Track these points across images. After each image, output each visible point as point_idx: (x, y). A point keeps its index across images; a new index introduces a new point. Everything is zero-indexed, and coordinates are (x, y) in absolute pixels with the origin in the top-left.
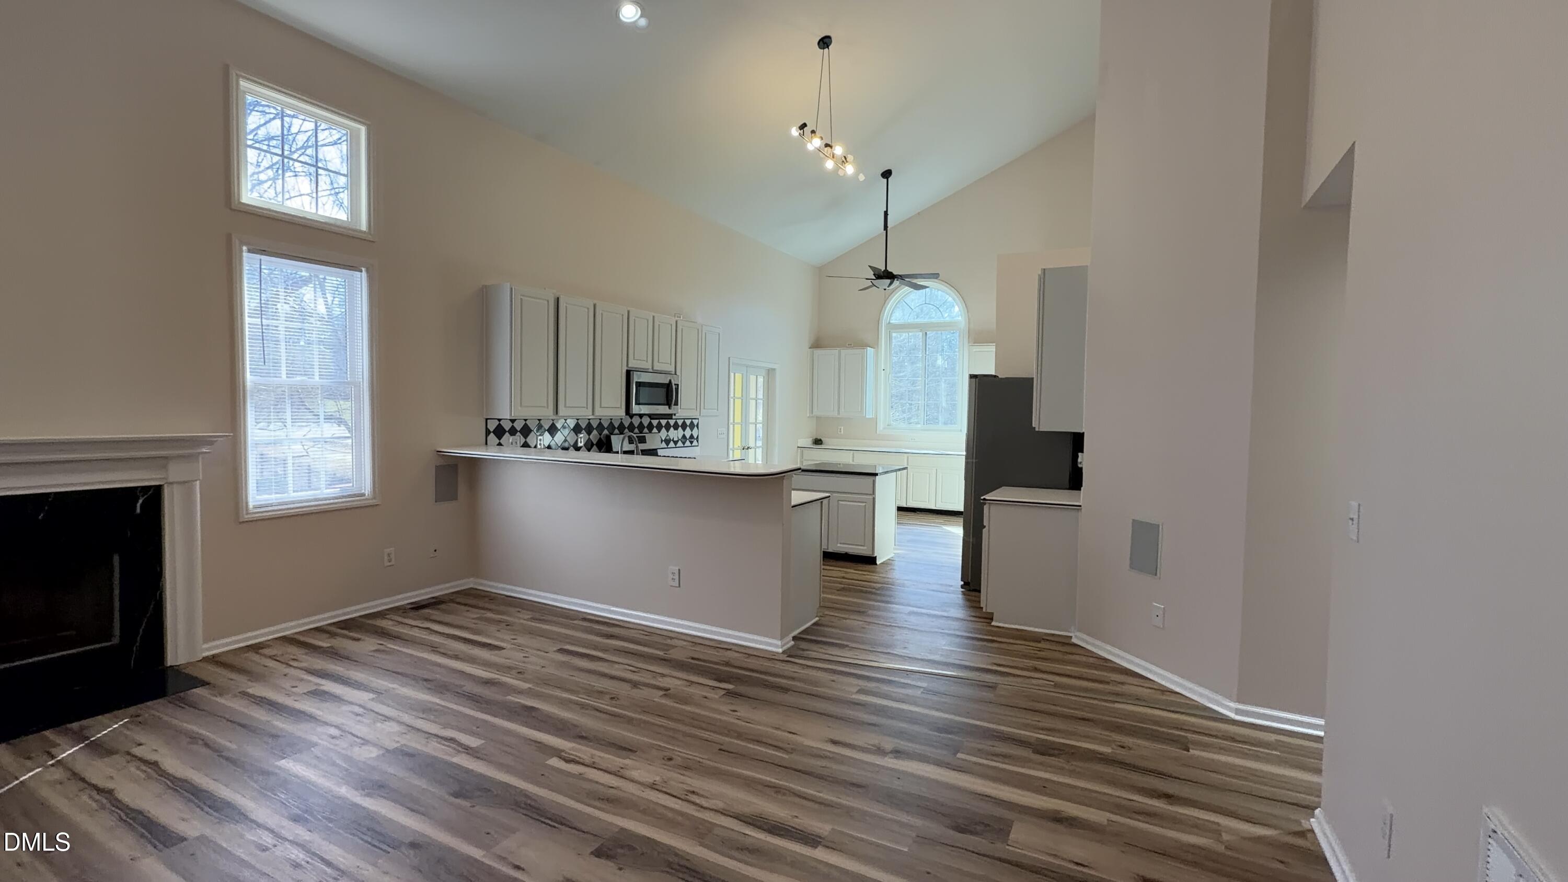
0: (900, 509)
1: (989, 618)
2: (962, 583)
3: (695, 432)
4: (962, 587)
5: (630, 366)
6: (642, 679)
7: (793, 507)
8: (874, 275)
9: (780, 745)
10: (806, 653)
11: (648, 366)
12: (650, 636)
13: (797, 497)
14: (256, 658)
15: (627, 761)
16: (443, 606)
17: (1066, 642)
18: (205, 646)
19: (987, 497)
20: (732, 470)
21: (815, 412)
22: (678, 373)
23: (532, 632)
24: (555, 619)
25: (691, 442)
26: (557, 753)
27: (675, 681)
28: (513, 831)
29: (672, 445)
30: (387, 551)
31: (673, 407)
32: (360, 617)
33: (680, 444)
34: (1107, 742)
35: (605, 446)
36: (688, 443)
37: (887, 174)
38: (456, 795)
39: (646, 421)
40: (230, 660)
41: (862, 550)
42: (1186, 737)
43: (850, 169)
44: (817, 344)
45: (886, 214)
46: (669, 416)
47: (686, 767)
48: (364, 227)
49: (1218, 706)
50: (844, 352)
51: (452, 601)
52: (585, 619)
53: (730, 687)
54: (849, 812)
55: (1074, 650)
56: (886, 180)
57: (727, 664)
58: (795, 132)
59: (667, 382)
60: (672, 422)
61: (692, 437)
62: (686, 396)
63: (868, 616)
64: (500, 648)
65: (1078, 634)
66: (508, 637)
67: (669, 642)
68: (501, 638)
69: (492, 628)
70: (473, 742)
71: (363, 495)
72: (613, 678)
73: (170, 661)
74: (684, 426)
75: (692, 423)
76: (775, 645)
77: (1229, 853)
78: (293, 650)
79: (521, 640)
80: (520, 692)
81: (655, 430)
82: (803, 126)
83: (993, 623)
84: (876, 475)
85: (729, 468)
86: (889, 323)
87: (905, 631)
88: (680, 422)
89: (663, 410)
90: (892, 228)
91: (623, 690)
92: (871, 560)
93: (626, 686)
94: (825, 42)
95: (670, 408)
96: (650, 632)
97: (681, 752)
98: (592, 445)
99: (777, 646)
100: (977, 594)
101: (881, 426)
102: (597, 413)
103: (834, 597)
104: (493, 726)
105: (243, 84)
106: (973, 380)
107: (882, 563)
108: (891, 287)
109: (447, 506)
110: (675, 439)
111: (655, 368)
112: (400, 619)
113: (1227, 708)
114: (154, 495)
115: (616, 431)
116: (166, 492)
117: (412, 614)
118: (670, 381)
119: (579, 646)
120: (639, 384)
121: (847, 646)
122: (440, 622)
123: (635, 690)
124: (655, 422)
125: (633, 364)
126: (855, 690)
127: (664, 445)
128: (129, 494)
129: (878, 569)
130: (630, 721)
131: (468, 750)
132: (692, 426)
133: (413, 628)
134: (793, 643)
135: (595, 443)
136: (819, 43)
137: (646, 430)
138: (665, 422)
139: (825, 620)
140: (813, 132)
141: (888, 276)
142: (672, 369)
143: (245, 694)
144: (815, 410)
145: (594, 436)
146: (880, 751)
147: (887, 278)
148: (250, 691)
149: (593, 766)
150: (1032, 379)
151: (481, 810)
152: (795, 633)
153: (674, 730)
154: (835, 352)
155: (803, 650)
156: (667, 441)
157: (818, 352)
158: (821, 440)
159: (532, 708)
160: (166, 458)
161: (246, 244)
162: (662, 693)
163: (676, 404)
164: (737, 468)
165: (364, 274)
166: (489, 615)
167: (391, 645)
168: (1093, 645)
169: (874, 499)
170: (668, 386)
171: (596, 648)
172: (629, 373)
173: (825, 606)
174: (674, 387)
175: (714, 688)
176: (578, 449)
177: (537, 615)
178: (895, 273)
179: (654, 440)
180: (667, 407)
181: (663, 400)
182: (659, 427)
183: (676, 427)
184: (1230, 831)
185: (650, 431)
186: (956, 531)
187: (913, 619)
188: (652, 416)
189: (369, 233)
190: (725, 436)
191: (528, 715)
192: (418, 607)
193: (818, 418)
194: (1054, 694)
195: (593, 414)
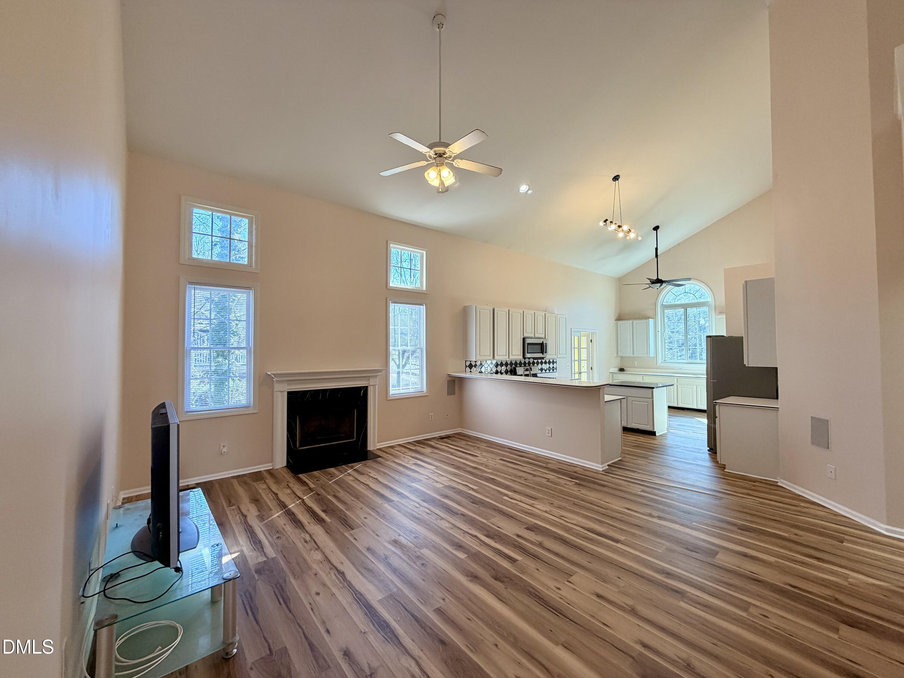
0: (670, 407)
1: (723, 467)
2: (709, 449)
3: (555, 365)
4: (709, 451)
5: (524, 336)
6: (537, 474)
7: (606, 402)
8: (651, 282)
9: (602, 506)
10: (614, 472)
11: (532, 335)
12: (537, 458)
13: (607, 398)
14: (392, 450)
15: (534, 502)
16: (451, 438)
17: (775, 485)
18: (378, 444)
19: (717, 401)
20: (574, 384)
21: (620, 354)
22: (546, 338)
23: (488, 451)
24: (496, 447)
25: (553, 370)
26: (507, 495)
27: (552, 476)
28: (495, 517)
29: (544, 371)
30: (431, 414)
31: (544, 354)
32: (423, 440)
33: (548, 371)
34: (786, 532)
35: (513, 372)
36: (551, 371)
37: (656, 228)
38: (473, 503)
39: (531, 361)
40: (385, 450)
41: (648, 428)
42: (844, 537)
43: (632, 235)
44: (619, 318)
45: (657, 249)
46: (543, 358)
47: (559, 507)
48: (424, 289)
49: (874, 526)
50: (635, 322)
51: (454, 437)
52: (509, 448)
53: (577, 481)
54: (634, 535)
55: (779, 489)
56: (656, 231)
57: (575, 472)
58: (602, 224)
59: (541, 342)
60: (543, 361)
61: (553, 367)
62: (550, 348)
63: (649, 459)
64: (477, 456)
65: (782, 480)
66: (479, 453)
67: (548, 461)
68: (477, 453)
69: (472, 449)
70: (475, 488)
71: (423, 391)
72: (525, 472)
73: (368, 449)
74: (549, 363)
75: (553, 361)
76: (599, 467)
77: (850, 586)
78: (404, 450)
79: (484, 454)
80: (488, 473)
81: (536, 365)
82: (606, 221)
83: (725, 470)
84: (654, 388)
85: (573, 383)
86: (662, 305)
87: (670, 469)
88: (547, 361)
89: (540, 355)
90: (661, 254)
91: (530, 477)
92: (653, 433)
93: (531, 476)
94: (616, 178)
95: (543, 354)
96: (538, 456)
97: (556, 502)
98: (508, 371)
99: (600, 468)
100: (715, 455)
101: (660, 361)
102: (510, 358)
103: (630, 449)
104: (481, 483)
105: (391, 245)
106: (709, 339)
107: (660, 436)
108: (661, 287)
109: (452, 397)
110: (546, 369)
111: (536, 336)
112: (437, 442)
113: (881, 528)
114: (366, 389)
115: (518, 365)
116: (369, 388)
117: (440, 440)
118: (543, 342)
119: (507, 458)
120: (528, 344)
121: (636, 472)
122: (452, 445)
123: (534, 478)
124: (536, 361)
125: (526, 335)
126: (640, 490)
127: (540, 371)
128: (359, 389)
129: (657, 438)
130: (534, 488)
131: (473, 489)
132: (553, 362)
133: (441, 445)
134: (607, 467)
135: (509, 370)
136: (613, 179)
137: (531, 365)
138: (540, 361)
139: (624, 459)
140: (611, 222)
141: (659, 281)
142: (543, 336)
143: (394, 462)
144: (619, 353)
145: (509, 368)
146: (651, 515)
147: (658, 283)
148: (395, 461)
149: (521, 501)
150: (742, 337)
151: (481, 508)
152: (609, 463)
153: (553, 494)
154: (630, 322)
155: (613, 471)
156: (542, 370)
157: (620, 323)
158: (623, 369)
159: (494, 479)
160: (369, 377)
161: (391, 300)
162: (547, 480)
163: (546, 352)
164: (576, 383)
165: (424, 306)
166: (469, 443)
167: (436, 451)
168: (793, 488)
169: (653, 401)
170: (542, 344)
171: (516, 460)
172: (524, 339)
173: (623, 452)
174: (545, 344)
175: (570, 481)
176: (502, 373)
177: (489, 445)
178: (663, 280)
179: (535, 369)
180: (541, 354)
181: (540, 351)
182: (538, 363)
183: (546, 363)
184: (854, 578)
185: (533, 365)
186: (704, 421)
187: (676, 464)
188: (534, 358)
189: (426, 290)
190: (570, 367)
191: (492, 481)
192: (442, 438)
193: (621, 357)
194: (760, 507)
195: (509, 358)
